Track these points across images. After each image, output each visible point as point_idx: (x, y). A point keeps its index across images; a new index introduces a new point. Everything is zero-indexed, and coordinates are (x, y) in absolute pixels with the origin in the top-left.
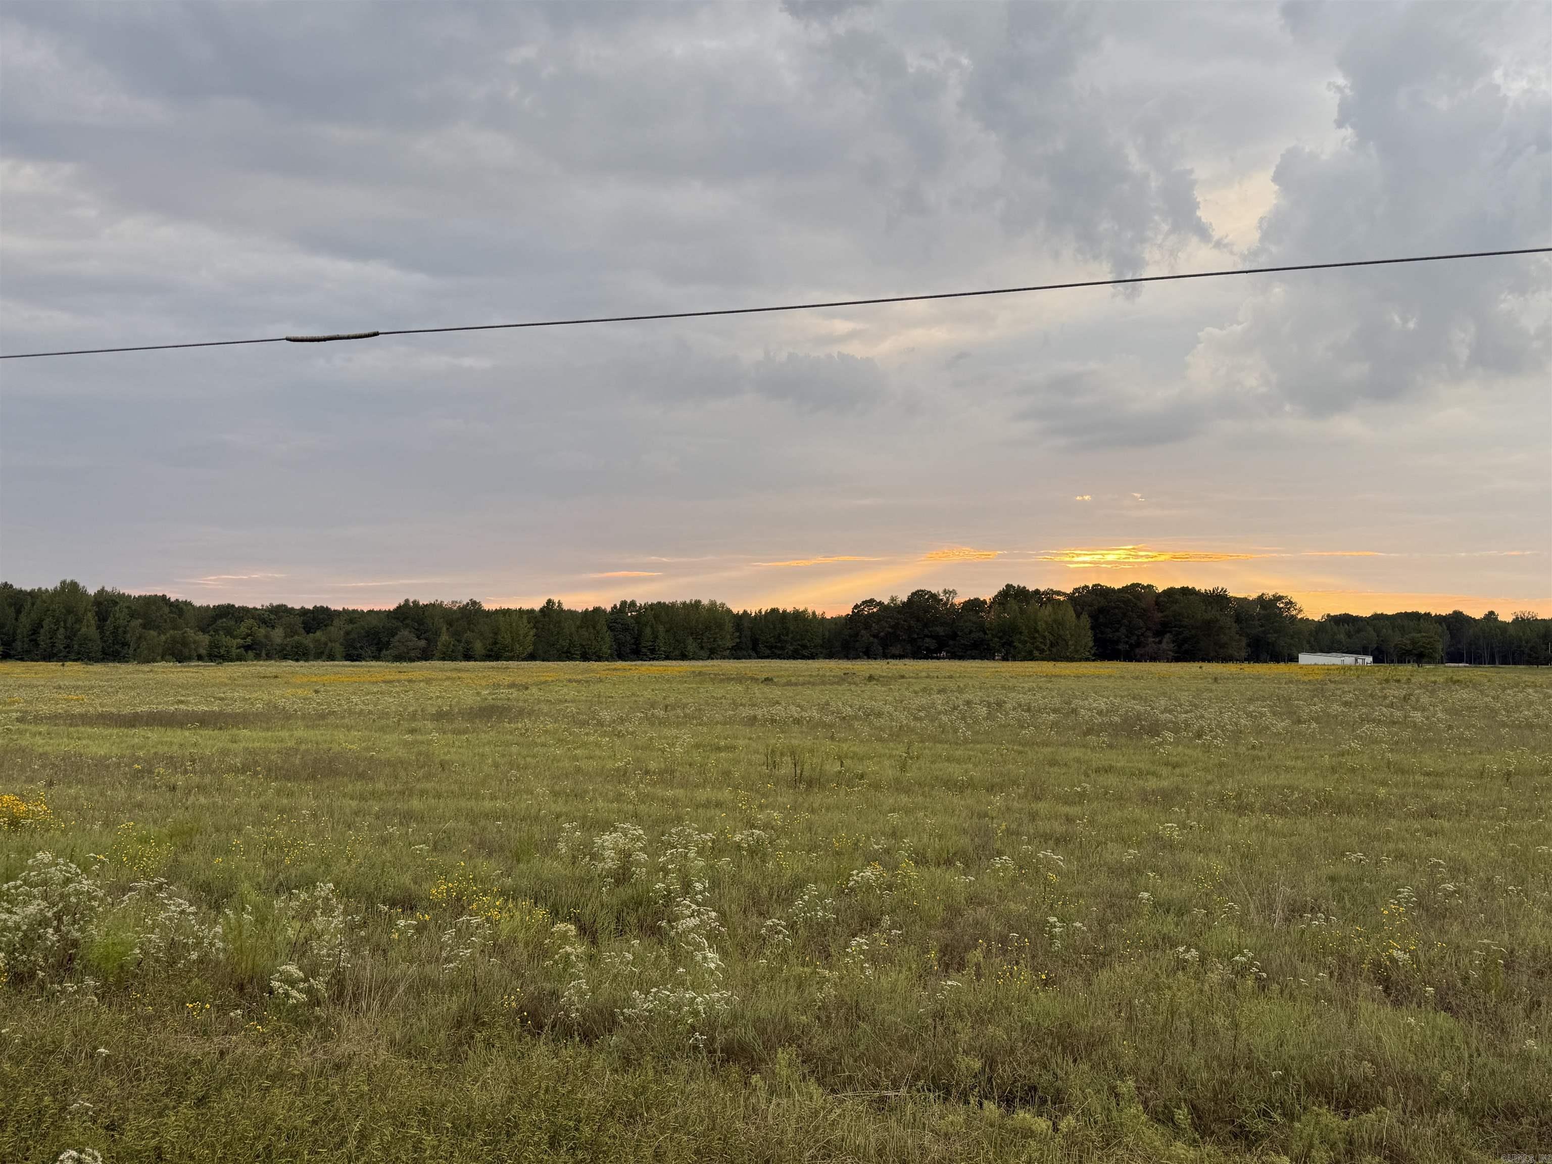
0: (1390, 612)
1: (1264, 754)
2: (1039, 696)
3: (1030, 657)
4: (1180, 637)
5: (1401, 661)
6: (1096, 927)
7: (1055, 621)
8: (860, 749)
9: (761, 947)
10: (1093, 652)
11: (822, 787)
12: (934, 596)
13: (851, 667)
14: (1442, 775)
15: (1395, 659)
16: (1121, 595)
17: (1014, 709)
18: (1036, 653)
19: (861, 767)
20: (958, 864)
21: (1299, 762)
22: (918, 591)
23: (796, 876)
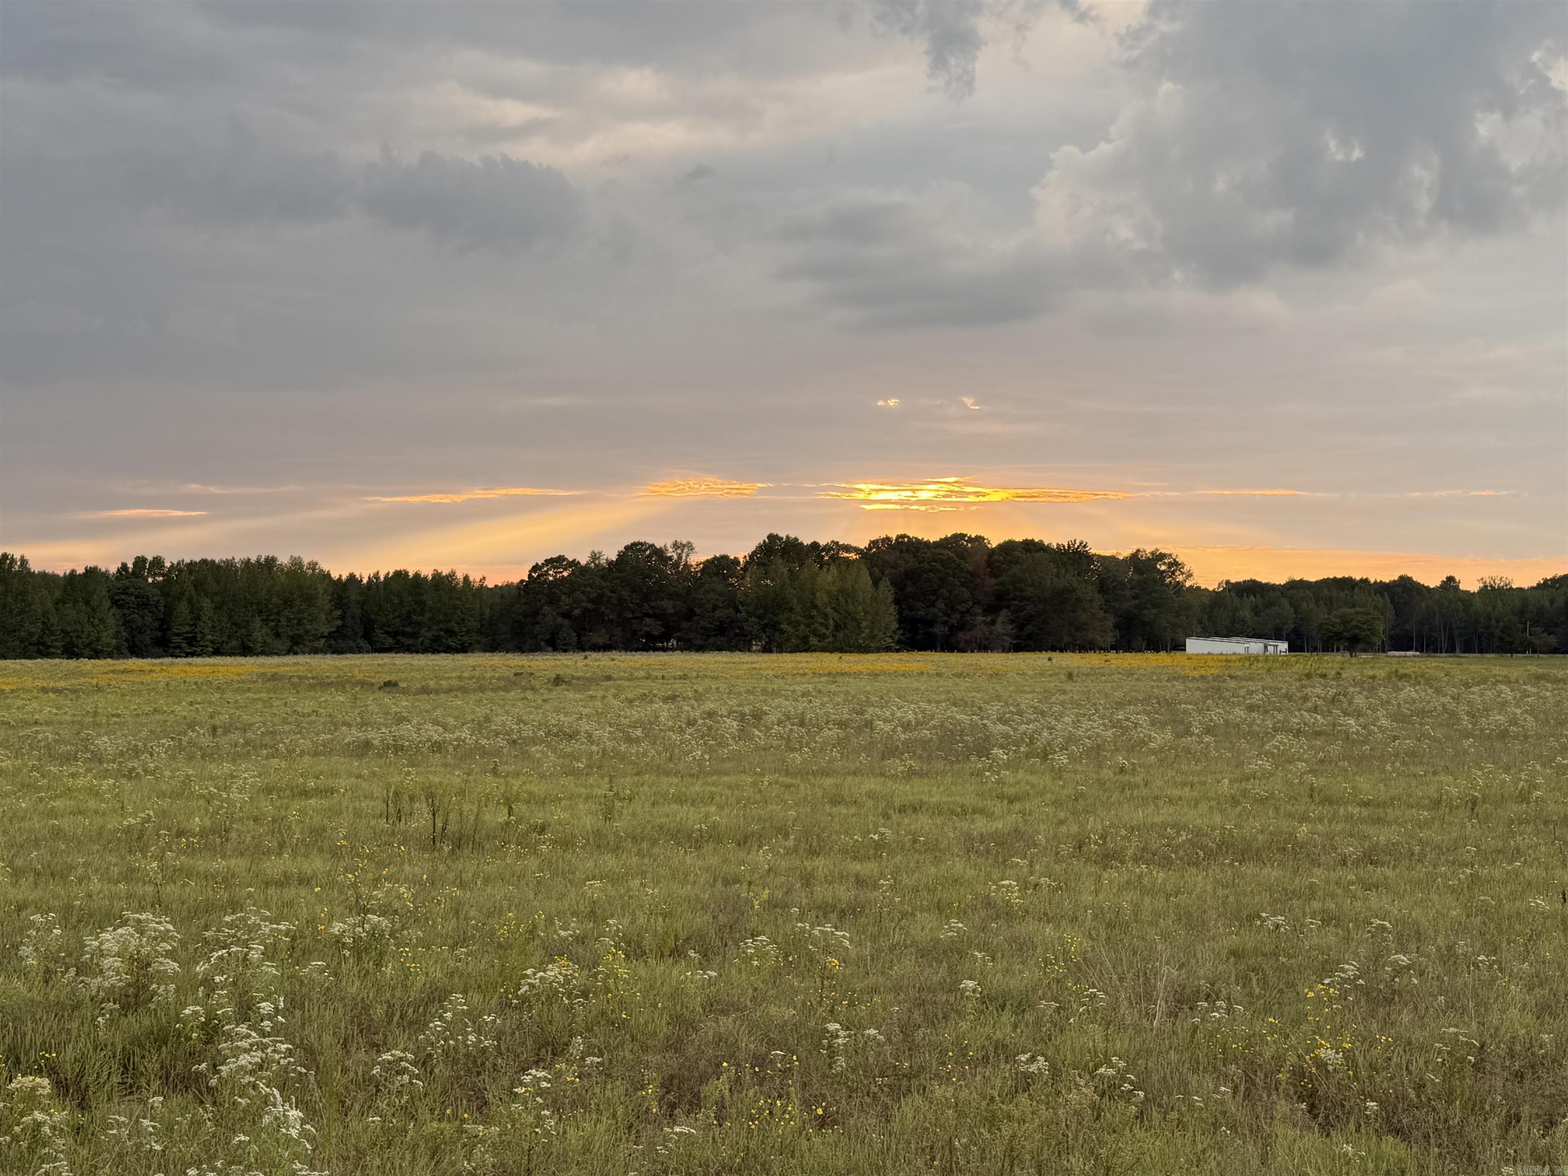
0: (1312, 578)
1: (1138, 779)
2: (817, 703)
3: (804, 647)
4: (1022, 614)
5: (1328, 648)
6: (897, 1038)
7: (842, 591)
8: (539, 788)
9: (372, 1098)
10: (897, 638)
11: (478, 847)
12: (659, 553)
13: (526, 663)
14: (1384, 805)
15: (1319, 646)
16: (938, 551)
17: (780, 723)
18: (814, 641)
19: (541, 815)
20: (692, 953)
21: (1187, 789)
22: (634, 544)
23: (432, 983)
